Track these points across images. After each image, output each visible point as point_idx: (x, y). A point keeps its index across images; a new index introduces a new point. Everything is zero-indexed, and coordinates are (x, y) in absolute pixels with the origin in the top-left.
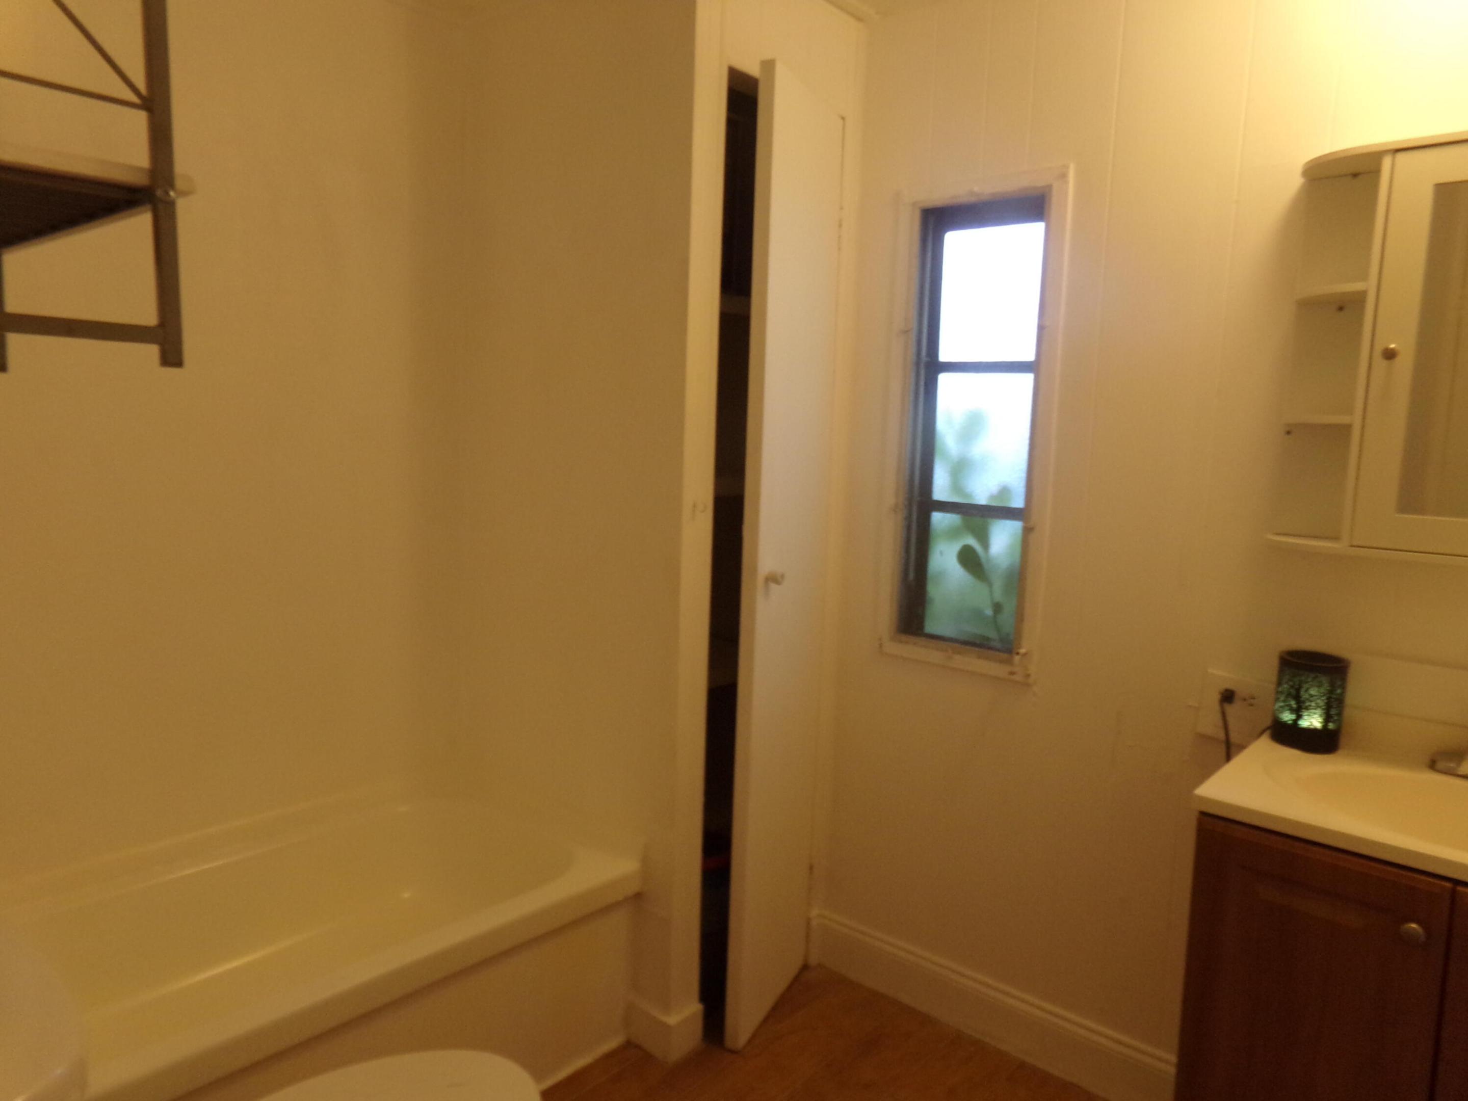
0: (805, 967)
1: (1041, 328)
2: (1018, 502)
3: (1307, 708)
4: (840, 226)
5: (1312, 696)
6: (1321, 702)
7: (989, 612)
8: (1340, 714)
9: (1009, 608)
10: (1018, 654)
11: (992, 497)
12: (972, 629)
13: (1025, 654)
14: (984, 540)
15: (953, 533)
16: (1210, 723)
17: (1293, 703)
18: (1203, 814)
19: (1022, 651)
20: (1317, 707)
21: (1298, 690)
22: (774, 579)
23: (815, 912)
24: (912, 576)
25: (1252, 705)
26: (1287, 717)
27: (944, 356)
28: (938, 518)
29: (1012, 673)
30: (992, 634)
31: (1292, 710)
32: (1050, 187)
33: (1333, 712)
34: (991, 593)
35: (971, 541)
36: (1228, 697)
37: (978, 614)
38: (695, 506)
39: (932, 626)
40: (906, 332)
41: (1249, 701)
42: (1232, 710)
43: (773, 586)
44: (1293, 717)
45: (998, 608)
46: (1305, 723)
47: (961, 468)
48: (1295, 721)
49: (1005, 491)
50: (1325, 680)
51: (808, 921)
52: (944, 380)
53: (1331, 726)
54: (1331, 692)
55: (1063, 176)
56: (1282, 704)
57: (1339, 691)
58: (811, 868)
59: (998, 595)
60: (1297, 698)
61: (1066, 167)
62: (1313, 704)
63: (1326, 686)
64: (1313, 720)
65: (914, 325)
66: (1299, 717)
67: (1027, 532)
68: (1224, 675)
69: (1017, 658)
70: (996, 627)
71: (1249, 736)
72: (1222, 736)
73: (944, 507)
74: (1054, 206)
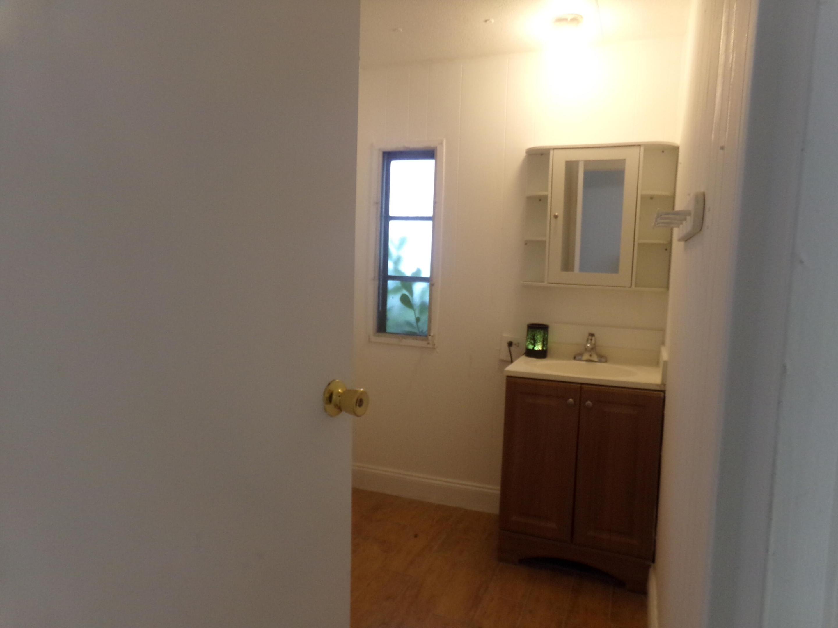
1: (435, 203)
2: (426, 273)
3: (537, 342)
5: (538, 338)
6: (541, 340)
7: (414, 321)
8: (547, 344)
9: (424, 318)
10: (430, 336)
11: (413, 274)
12: (407, 329)
13: (432, 336)
14: (411, 291)
15: (396, 290)
16: (504, 355)
17: (532, 342)
18: (508, 377)
19: (432, 334)
20: (540, 342)
21: (534, 336)
24: (380, 308)
25: (518, 346)
26: (531, 347)
27: (391, 214)
28: (391, 284)
29: (429, 344)
30: (416, 331)
32: (436, 147)
33: (545, 343)
34: (415, 313)
35: (405, 292)
36: (510, 344)
37: (409, 323)
39: (389, 330)
40: (377, 203)
41: (518, 345)
42: (513, 348)
44: (533, 347)
45: (418, 320)
46: (536, 348)
47: (397, 262)
48: (533, 348)
49: (419, 271)
50: (542, 332)
52: (391, 223)
53: (544, 349)
54: (544, 336)
55: (441, 144)
56: (529, 343)
57: (546, 336)
59: (417, 315)
60: (533, 339)
61: (442, 141)
63: (542, 334)
64: (539, 347)
65: (380, 200)
66: (534, 346)
67: (431, 286)
68: (508, 336)
69: (430, 338)
70: (418, 327)
71: (518, 357)
72: (509, 359)
73: (393, 278)
74: (438, 154)
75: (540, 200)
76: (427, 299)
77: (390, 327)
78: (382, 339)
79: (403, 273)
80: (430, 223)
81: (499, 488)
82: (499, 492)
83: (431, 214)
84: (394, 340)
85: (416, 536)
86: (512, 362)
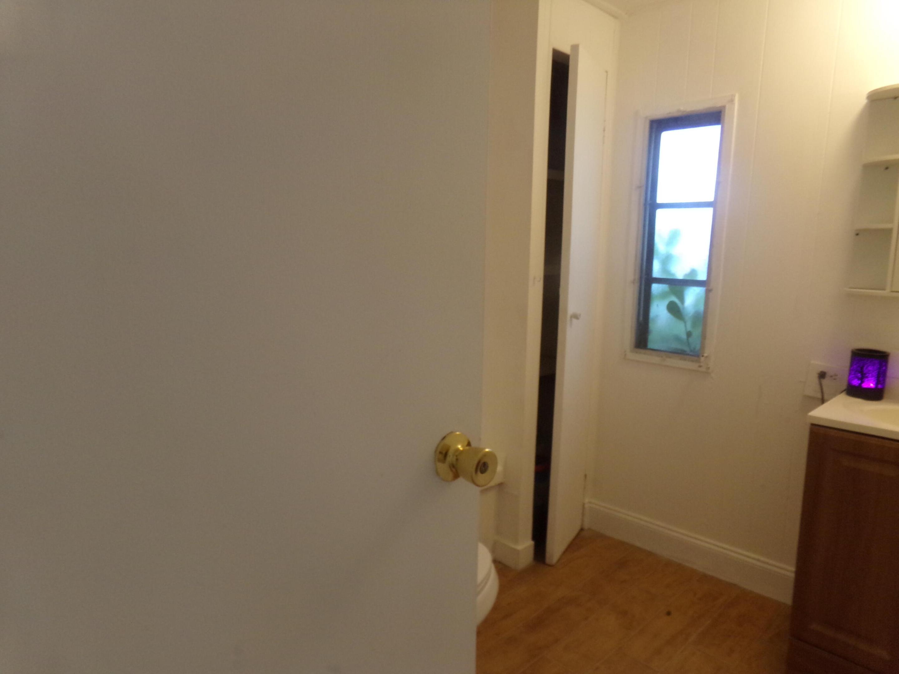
0: (582, 530)
1: (718, 183)
2: (702, 276)
3: (867, 377)
4: (604, 130)
5: (869, 371)
6: (874, 374)
7: (684, 336)
8: (883, 380)
9: (697, 333)
10: (703, 356)
11: (686, 275)
12: (675, 345)
13: (707, 357)
14: (682, 299)
15: (663, 296)
16: (812, 388)
17: (859, 375)
18: (813, 425)
19: (705, 355)
20: (872, 376)
21: (862, 368)
22: (576, 316)
23: (587, 500)
24: (641, 318)
25: (835, 379)
26: (856, 382)
27: (660, 200)
28: (656, 288)
29: (700, 366)
30: (686, 348)
31: (859, 379)
32: (724, 107)
33: (881, 379)
34: (686, 326)
35: (674, 299)
36: (822, 375)
37: (677, 339)
38: (535, 278)
39: (650, 345)
40: (640, 187)
41: (834, 377)
42: (825, 382)
43: (574, 321)
44: (860, 382)
45: (689, 334)
46: (865, 385)
47: (667, 260)
48: (860, 385)
49: (693, 272)
50: (876, 362)
51: (584, 505)
52: (659, 213)
53: (879, 386)
54: (880, 368)
55: (732, 101)
56: (853, 376)
57: (884, 368)
58: (586, 476)
59: (689, 328)
60: (861, 371)
61: (733, 96)
62: (870, 375)
63: (877, 366)
64: (870, 384)
65: (644, 182)
66: (862, 382)
67: (708, 292)
68: (820, 364)
69: (702, 359)
70: (689, 344)
71: (834, 395)
72: (819, 395)
73: (659, 281)
74: (726, 117)
75: (887, 168)
76: (702, 308)
77: (654, 341)
78: (642, 356)
79: (673, 275)
80: (710, 211)
81: (793, 569)
82: (792, 575)
83: (711, 198)
84: (655, 359)
85: (669, 613)
86: (823, 401)
